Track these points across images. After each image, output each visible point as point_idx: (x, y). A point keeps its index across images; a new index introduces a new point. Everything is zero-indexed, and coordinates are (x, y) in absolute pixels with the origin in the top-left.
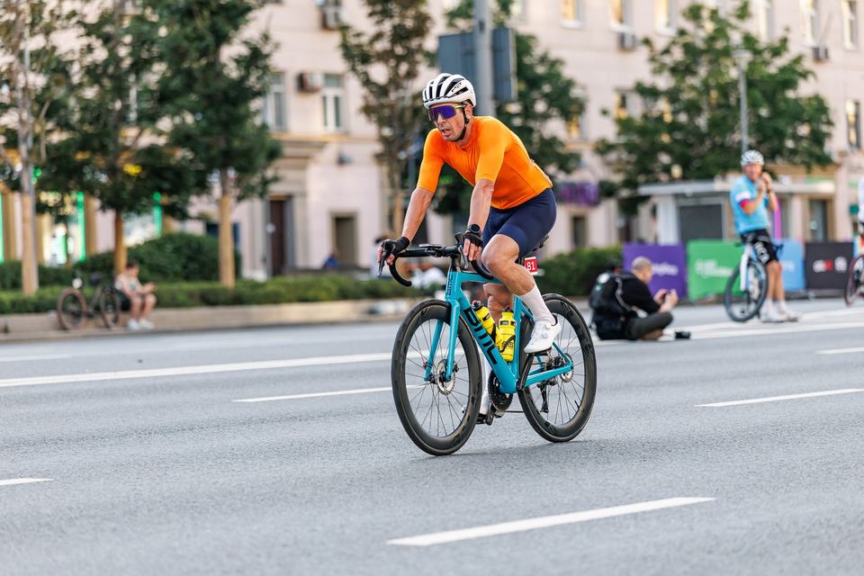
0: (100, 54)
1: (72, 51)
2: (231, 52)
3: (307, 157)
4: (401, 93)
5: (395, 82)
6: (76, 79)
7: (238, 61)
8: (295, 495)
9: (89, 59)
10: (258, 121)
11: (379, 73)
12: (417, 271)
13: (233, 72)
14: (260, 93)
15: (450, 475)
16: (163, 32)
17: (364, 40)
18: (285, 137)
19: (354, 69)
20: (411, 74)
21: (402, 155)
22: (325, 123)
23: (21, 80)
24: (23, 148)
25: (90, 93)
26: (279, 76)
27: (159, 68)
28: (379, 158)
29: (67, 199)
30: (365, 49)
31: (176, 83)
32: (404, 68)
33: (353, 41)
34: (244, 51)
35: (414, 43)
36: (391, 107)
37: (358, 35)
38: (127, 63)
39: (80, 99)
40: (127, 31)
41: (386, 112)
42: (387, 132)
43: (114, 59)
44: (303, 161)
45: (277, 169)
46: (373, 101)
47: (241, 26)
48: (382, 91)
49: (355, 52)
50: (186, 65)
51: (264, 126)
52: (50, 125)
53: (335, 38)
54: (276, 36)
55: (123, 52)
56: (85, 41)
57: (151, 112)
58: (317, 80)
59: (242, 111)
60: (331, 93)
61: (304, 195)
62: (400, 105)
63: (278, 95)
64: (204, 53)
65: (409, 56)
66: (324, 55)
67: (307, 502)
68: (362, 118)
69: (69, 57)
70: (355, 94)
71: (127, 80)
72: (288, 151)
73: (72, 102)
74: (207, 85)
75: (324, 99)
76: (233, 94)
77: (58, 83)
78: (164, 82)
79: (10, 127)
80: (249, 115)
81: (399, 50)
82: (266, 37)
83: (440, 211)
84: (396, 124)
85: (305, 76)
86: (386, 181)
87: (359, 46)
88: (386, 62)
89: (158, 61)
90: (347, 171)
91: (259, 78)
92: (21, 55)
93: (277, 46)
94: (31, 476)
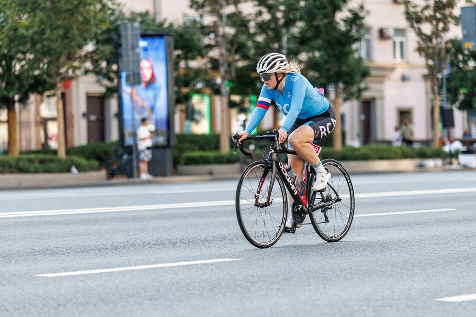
0: (266, 16)
1: (250, 15)
2: (341, 16)
3: (383, 77)
4: (439, 40)
5: (436, 34)
6: (252, 31)
7: (345, 21)
8: (382, 271)
9: (260, 19)
10: (356, 56)
11: (427, 28)
12: (448, 143)
13: (343, 27)
14: (358, 40)
15: (471, 261)
16: (302, 4)
17: (418, 9)
18: (371, 65)
19: (412, 26)
20: (445, 29)
21: (440, 76)
22: (395, 57)
23: (221, 31)
24: (222, 70)
25: (260, 39)
26: (368, 29)
27: (300, 24)
28: (425, 77)
29: (247, 99)
30: (420, 14)
31: (310, 34)
32: (441, 26)
33: (412, 10)
34: (349, 15)
35: (447, 12)
36: (434, 48)
37: (415, 7)
38: (282, 21)
39: (255, 42)
40: (282, 4)
41: (431, 51)
42: (431, 62)
43: (274, 19)
44: (381, 79)
45: (366, 83)
46: (423, 44)
47: (348, 1)
48: (428, 39)
49: (414, 16)
50: (315, 23)
51: (360, 59)
52: (237, 57)
53: (402, 8)
54: (368, 7)
55: (279, 15)
56: (258, 9)
57: (295, 50)
58: (391, 32)
59: (347, 49)
60: (398, 39)
61: (382, 98)
62: (439, 46)
63: (368, 41)
64: (326, 16)
65: (444, 19)
66: (395, 18)
67: (388, 276)
68: (417, 54)
69: (248, 18)
70: (412, 40)
71: (281, 32)
72: (373, 73)
73: (250, 44)
74: (327, 34)
75: (395, 43)
76: (342, 40)
77: (242, 32)
78: (302, 32)
79: (214, 58)
80: (352, 52)
81: (438, 15)
82: (362, 7)
83: (461, 108)
84: (436, 57)
85: (383, 30)
86: (430, 90)
87: (415, 13)
88: (431, 22)
89: (299, 21)
90: (408, 85)
91: (357, 31)
92: (220, 16)
93: (368, 12)
94: (229, 257)
